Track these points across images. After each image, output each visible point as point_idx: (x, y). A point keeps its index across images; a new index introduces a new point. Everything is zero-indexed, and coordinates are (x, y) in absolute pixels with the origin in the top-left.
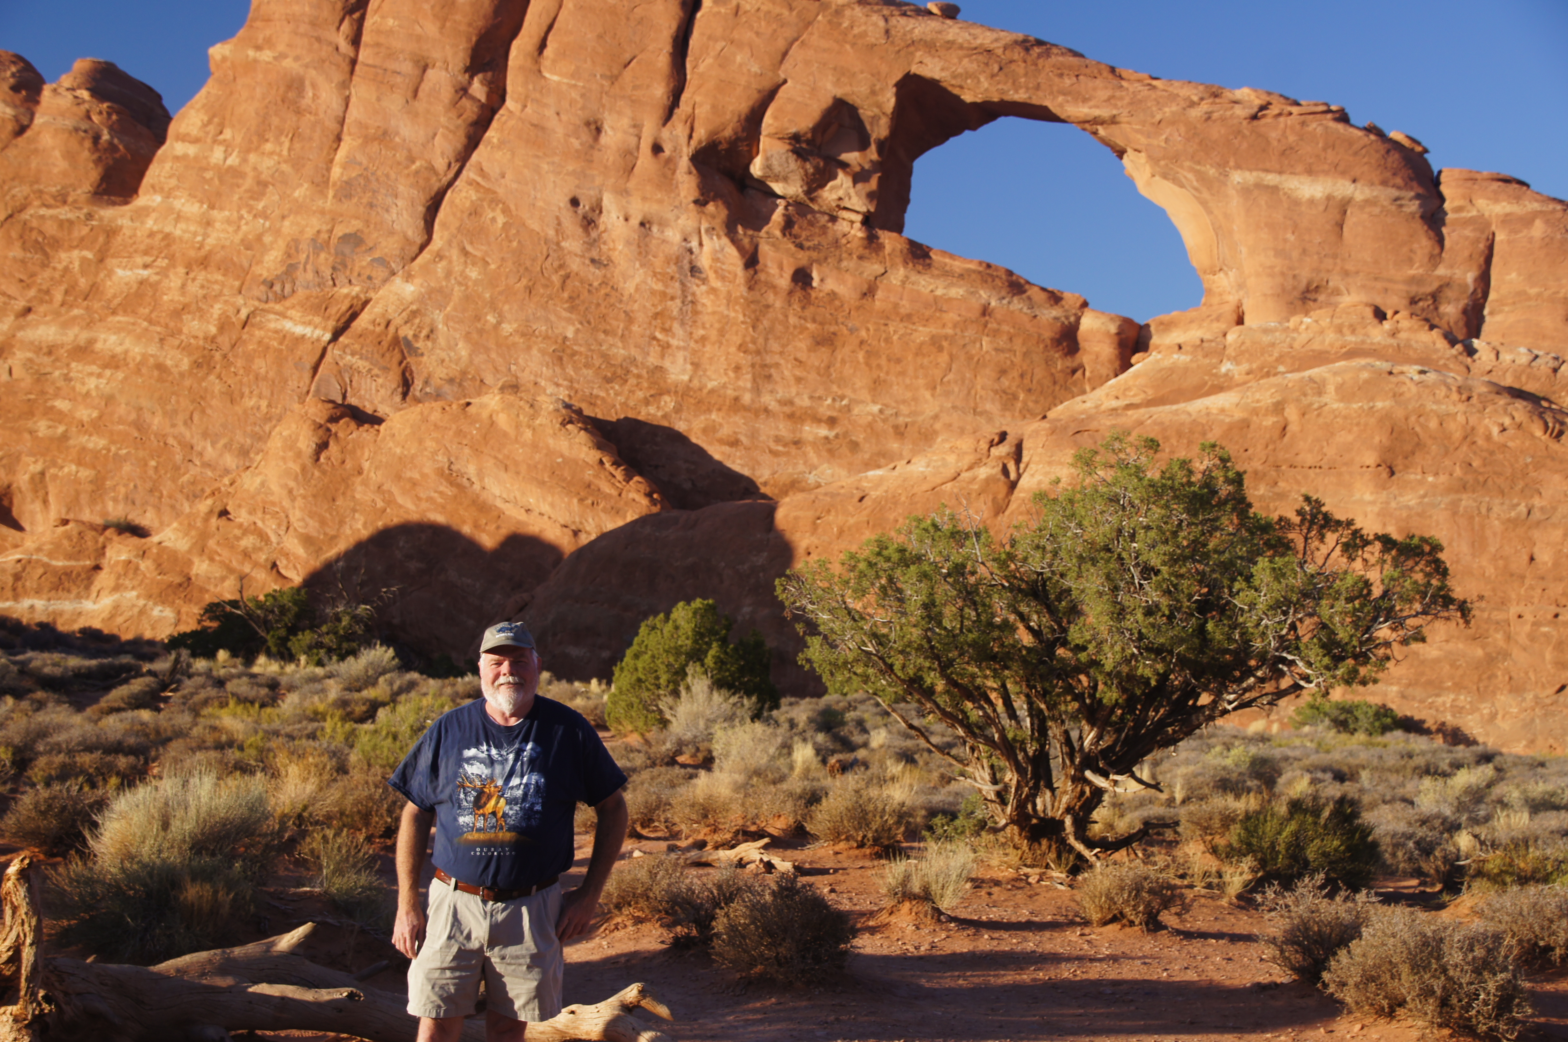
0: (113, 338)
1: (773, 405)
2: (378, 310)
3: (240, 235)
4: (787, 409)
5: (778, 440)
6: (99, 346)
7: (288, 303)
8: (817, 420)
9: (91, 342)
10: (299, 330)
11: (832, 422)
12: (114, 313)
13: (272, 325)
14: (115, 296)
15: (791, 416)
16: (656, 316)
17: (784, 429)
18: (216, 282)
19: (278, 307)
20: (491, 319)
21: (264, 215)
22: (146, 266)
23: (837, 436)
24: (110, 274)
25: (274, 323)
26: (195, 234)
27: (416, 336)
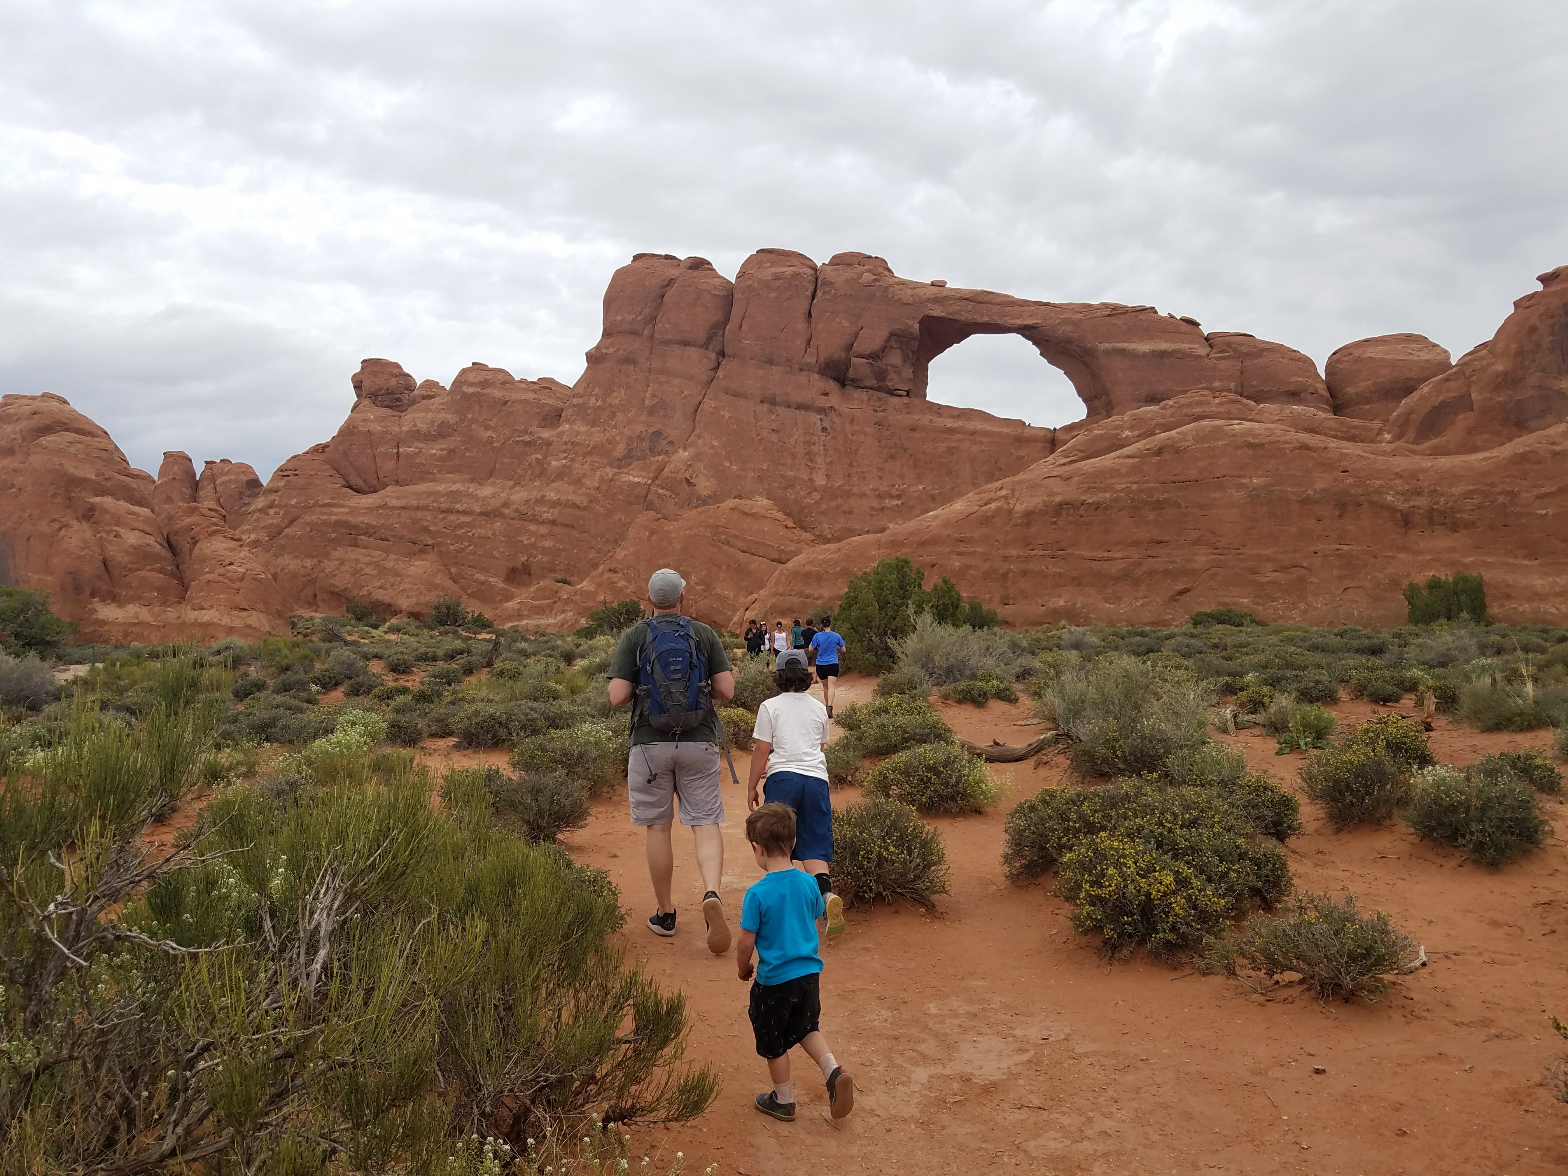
0: (552, 494)
1: (868, 492)
2: (672, 466)
3: (605, 437)
4: (877, 493)
5: (872, 508)
6: (547, 498)
7: (630, 467)
8: (891, 497)
9: (543, 497)
10: (636, 480)
11: (899, 497)
12: (553, 481)
13: (623, 479)
14: (552, 474)
15: (880, 497)
16: (806, 454)
17: (875, 503)
18: (596, 462)
19: (625, 470)
20: (727, 464)
21: (615, 427)
22: (565, 458)
23: (902, 503)
24: (549, 464)
25: (625, 478)
26: (585, 440)
27: (691, 477)
